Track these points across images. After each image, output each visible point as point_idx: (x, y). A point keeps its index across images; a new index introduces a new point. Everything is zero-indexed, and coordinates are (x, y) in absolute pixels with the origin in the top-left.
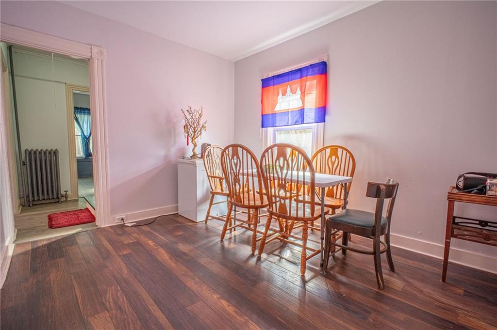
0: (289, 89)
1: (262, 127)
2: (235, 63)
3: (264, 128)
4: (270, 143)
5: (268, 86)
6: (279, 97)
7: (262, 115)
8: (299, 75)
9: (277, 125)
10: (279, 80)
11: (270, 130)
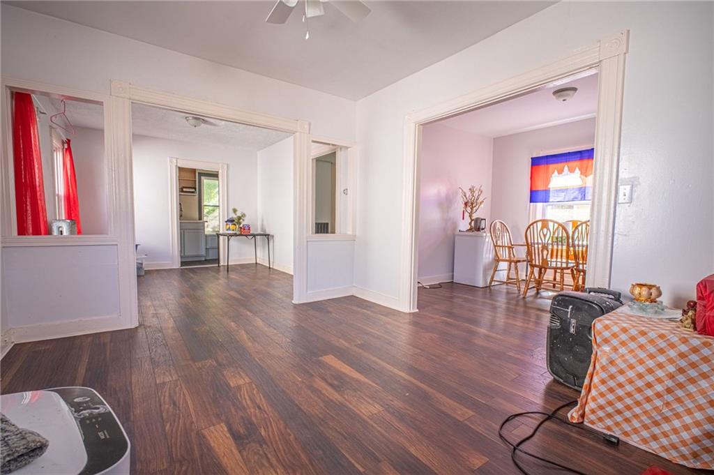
0: (566, 169)
1: (531, 202)
2: (494, 139)
3: (532, 204)
4: (539, 217)
5: (538, 165)
6: (553, 175)
7: (532, 192)
8: (579, 156)
9: (550, 200)
10: (554, 159)
11: (540, 205)
